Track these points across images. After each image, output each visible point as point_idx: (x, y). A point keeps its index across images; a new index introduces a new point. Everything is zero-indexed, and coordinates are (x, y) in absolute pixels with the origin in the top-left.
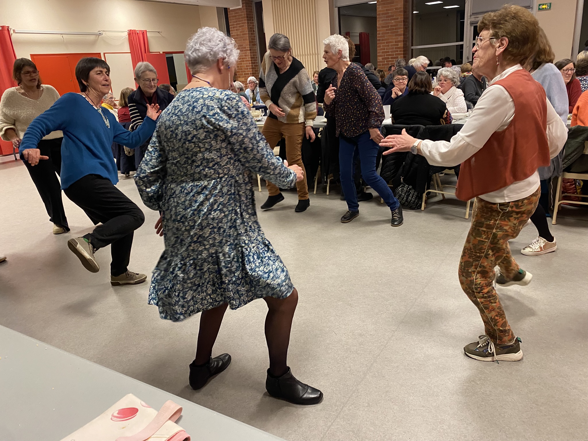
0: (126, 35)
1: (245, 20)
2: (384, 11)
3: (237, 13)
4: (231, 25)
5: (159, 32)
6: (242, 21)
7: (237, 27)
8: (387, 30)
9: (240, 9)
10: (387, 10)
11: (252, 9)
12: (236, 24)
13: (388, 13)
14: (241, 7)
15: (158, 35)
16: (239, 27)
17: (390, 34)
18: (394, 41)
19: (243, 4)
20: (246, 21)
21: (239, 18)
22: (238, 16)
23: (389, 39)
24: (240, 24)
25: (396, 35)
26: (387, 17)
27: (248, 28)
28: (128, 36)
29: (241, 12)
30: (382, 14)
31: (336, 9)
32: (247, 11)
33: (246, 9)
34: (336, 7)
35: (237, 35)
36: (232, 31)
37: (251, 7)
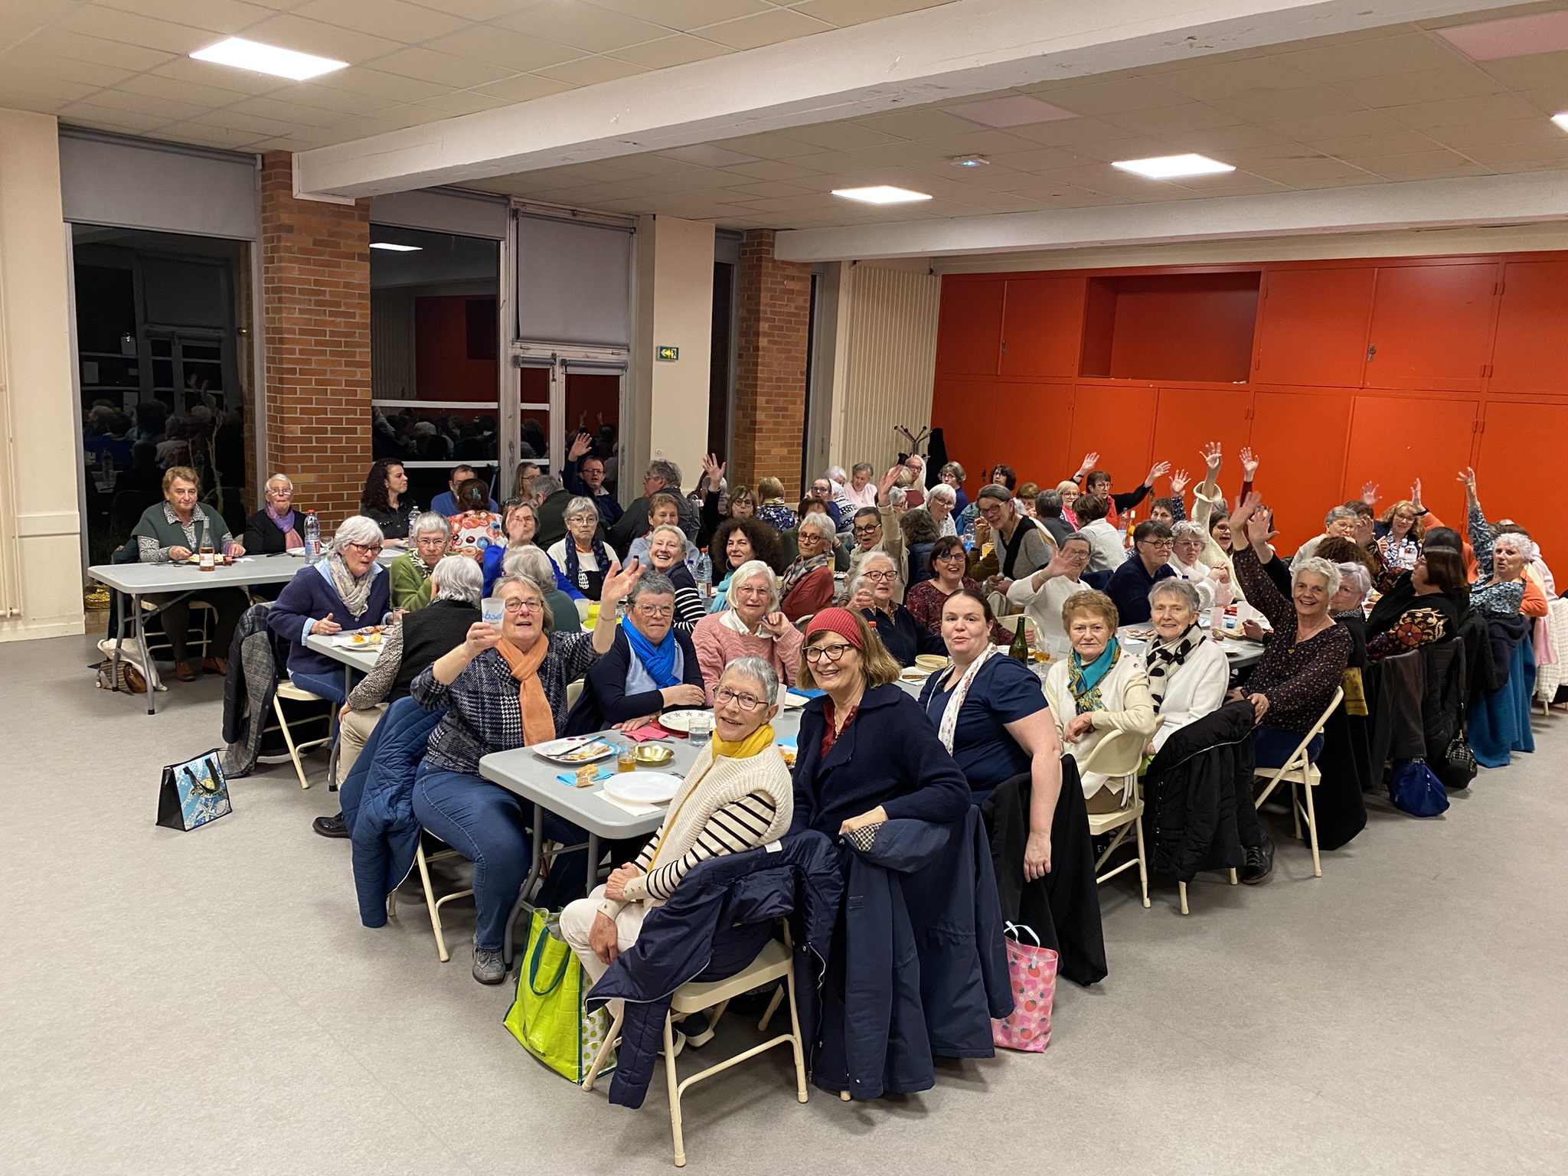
2: (308, 282)
13: (323, 293)
17: (328, 357)
18: (344, 379)
23: (324, 372)
26: (318, 303)
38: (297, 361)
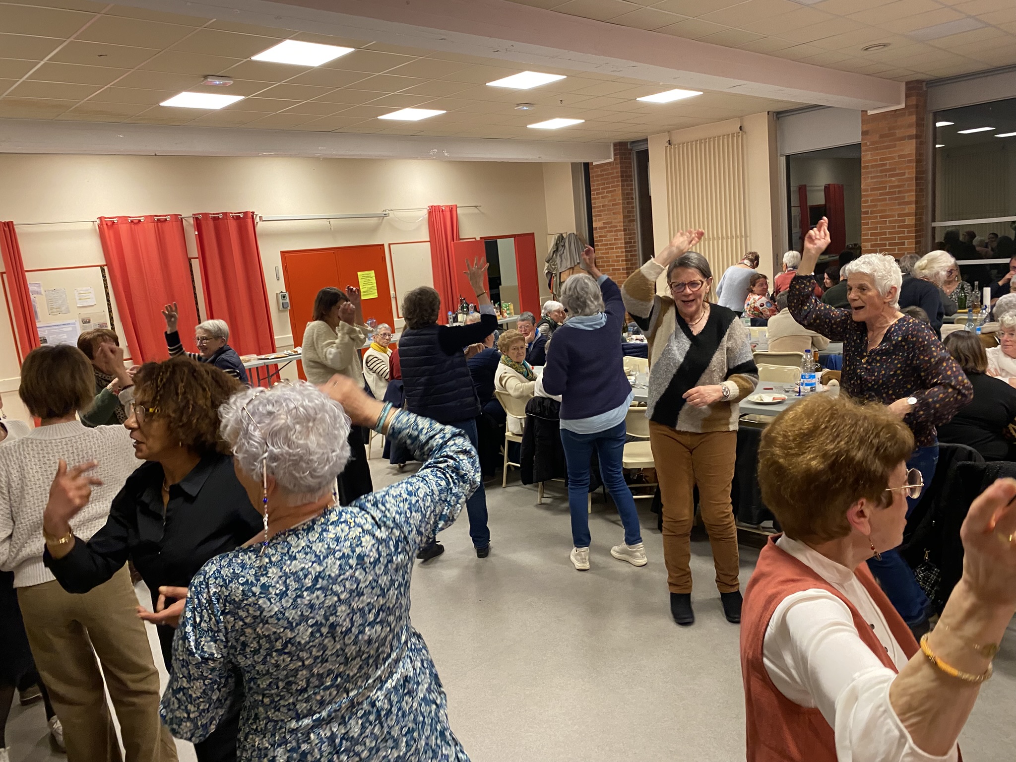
0: (424, 214)
1: (617, 181)
2: (876, 160)
3: (604, 170)
5: (476, 207)
6: (613, 182)
7: (604, 193)
8: (881, 194)
9: (610, 163)
10: (881, 159)
11: (630, 163)
12: (603, 189)
13: (885, 165)
14: (611, 160)
15: (475, 211)
16: (608, 192)
17: (888, 202)
18: (896, 213)
19: (615, 155)
20: (620, 183)
21: (607, 179)
22: (606, 174)
24: (609, 187)
25: (899, 204)
26: (881, 171)
27: (623, 194)
28: (427, 216)
29: (612, 169)
30: (872, 167)
31: (783, 159)
32: (621, 167)
33: (621, 163)
34: (781, 155)
35: (603, 206)
36: (595, 199)
37: (630, 159)
38: (869, 207)
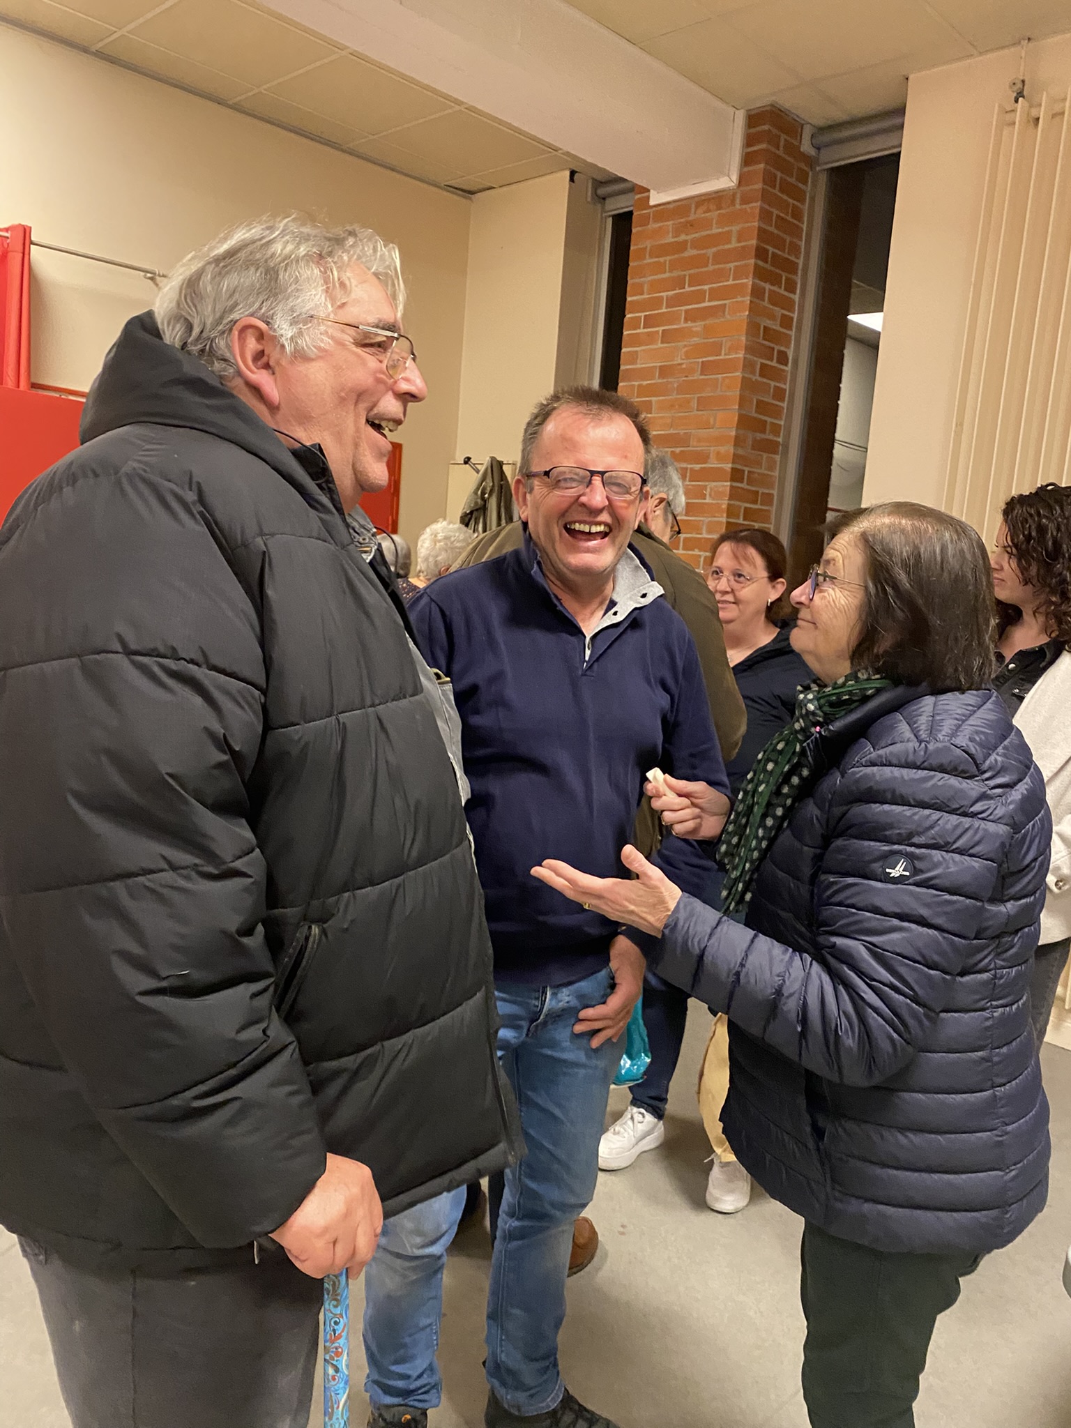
1: (738, 274)
3: (691, 226)
4: (641, 306)
6: (721, 275)
7: (672, 318)
9: (716, 199)
16: (690, 316)
19: (747, 160)
20: (748, 281)
21: (701, 261)
24: (699, 297)
29: (723, 219)
35: (664, 371)
36: (636, 340)
